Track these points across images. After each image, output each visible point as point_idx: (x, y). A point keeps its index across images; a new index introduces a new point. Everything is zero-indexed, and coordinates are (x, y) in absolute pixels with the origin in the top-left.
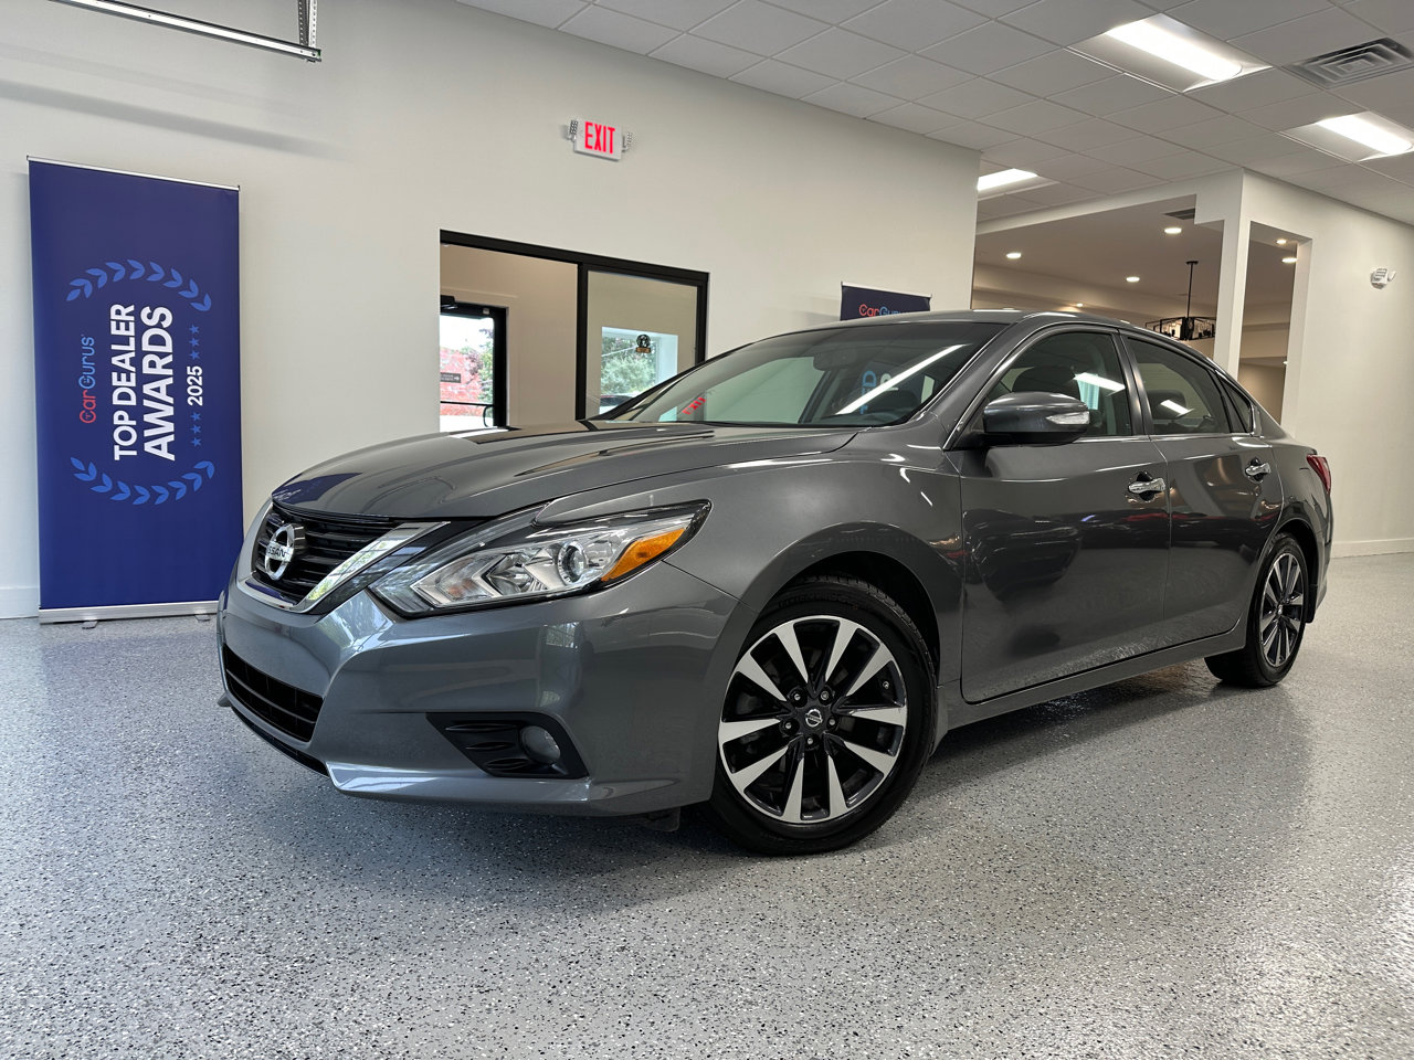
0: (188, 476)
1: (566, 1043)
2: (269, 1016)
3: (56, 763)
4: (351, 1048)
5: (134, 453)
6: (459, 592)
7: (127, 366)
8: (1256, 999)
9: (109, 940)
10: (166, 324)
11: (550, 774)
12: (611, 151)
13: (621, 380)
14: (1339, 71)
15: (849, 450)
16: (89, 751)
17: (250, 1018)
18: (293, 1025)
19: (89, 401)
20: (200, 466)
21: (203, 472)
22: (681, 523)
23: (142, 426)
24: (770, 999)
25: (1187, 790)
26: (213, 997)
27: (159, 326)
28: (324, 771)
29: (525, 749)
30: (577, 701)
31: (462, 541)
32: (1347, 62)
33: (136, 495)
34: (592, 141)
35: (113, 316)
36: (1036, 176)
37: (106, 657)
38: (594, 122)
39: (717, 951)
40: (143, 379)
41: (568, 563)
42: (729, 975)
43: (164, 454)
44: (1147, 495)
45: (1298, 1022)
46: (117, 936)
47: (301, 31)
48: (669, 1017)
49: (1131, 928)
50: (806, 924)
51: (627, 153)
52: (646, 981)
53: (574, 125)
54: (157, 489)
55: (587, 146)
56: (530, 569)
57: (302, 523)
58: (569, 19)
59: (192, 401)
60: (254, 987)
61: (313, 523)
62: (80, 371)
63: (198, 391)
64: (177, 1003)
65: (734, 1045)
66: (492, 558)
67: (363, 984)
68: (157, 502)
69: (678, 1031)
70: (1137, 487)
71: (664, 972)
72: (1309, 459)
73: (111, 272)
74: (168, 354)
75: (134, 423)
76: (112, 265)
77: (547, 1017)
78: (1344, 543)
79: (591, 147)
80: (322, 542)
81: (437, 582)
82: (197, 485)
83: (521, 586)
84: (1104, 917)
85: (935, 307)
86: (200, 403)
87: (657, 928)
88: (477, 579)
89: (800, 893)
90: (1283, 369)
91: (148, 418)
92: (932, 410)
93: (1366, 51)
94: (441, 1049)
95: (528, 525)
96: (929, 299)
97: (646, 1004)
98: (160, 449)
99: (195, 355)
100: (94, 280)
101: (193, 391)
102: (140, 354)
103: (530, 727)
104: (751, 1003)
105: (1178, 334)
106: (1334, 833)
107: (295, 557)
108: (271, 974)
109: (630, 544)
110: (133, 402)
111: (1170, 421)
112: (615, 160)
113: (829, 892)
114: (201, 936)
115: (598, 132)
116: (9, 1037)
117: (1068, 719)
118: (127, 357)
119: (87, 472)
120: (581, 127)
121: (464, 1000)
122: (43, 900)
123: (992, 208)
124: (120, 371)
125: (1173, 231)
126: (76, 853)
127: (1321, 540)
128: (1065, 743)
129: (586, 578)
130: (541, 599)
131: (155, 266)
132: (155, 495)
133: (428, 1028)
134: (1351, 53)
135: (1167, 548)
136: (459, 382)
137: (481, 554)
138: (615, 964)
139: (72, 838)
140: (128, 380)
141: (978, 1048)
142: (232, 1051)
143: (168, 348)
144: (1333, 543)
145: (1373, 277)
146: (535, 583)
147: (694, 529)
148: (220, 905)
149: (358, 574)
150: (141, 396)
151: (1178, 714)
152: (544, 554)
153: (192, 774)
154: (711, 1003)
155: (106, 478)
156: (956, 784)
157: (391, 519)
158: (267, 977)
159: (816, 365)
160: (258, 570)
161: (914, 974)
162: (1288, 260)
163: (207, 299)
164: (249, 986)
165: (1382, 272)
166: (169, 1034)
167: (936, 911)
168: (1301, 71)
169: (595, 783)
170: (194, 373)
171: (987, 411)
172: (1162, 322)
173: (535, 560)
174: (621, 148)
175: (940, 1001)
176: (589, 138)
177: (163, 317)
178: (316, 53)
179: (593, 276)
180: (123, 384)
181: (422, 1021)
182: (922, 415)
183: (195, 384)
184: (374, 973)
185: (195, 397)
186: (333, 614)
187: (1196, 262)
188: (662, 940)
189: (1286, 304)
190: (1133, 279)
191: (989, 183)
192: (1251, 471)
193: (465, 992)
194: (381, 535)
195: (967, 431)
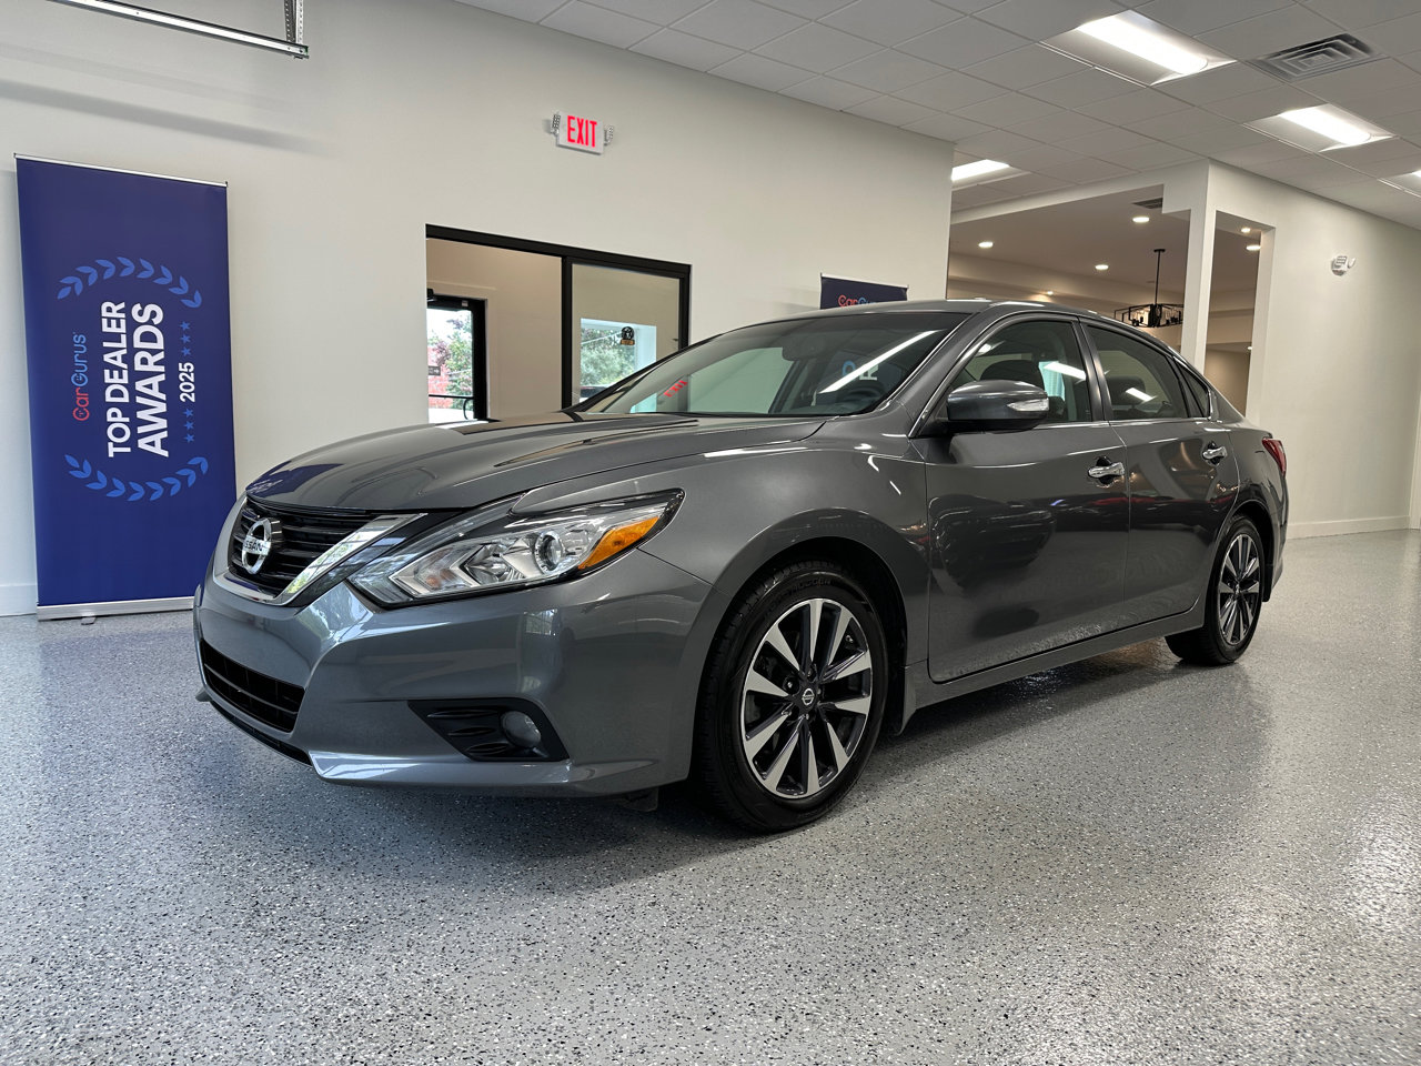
0: (182, 472)
1: (612, 984)
2: (334, 970)
3: (83, 752)
4: (416, 994)
5: (128, 450)
6: (436, 582)
7: (119, 363)
8: (1230, 934)
9: (170, 909)
10: (157, 320)
11: (533, 758)
12: (593, 145)
13: (591, 370)
14: (1301, 65)
15: (815, 439)
16: (114, 739)
17: (317, 972)
18: (358, 977)
19: (82, 398)
20: (194, 461)
21: (197, 468)
22: (655, 512)
23: (135, 424)
24: (793, 943)
25: (1164, 756)
26: (279, 955)
27: (150, 322)
28: (307, 760)
29: (506, 734)
30: (557, 686)
31: (440, 532)
32: (1308, 56)
33: (130, 491)
34: (575, 135)
35: (104, 313)
36: (1007, 166)
37: (112, 651)
38: (576, 117)
39: (740, 903)
40: (136, 376)
41: (545, 551)
42: (755, 924)
43: (158, 450)
44: (1106, 479)
45: (1268, 951)
46: (178, 905)
47: (288, 28)
48: (704, 961)
49: (1117, 876)
50: (820, 879)
51: (607, 148)
52: (679, 931)
53: (557, 119)
54: (152, 485)
55: (570, 140)
56: (507, 558)
57: (277, 517)
58: (551, 13)
59: (185, 397)
60: (316, 946)
61: (288, 516)
62: (72, 368)
63: (190, 387)
64: (247, 961)
65: (764, 983)
66: (469, 549)
67: (417, 941)
68: (152, 499)
69: (712, 972)
70: (1097, 471)
71: (694, 923)
72: (1264, 442)
73: (101, 270)
74: (159, 351)
75: (127, 420)
76: (102, 263)
77: (592, 964)
78: (1299, 525)
79: (573, 141)
80: (299, 536)
81: (416, 572)
82: (191, 481)
83: (499, 576)
84: (1092, 868)
85: (911, 297)
86: (193, 399)
87: (683, 885)
88: (455, 568)
89: (811, 853)
90: (1249, 354)
91: (141, 415)
92: (898, 398)
93: (1326, 46)
94: (498, 993)
95: (504, 515)
96: (906, 289)
97: (681, 951)
98: (154, 445)
99: (186, 352)
100: (84, 277)
101: (185, 387)
102: (132, 351)
103: (510, 713)
104: (776, 947)
105: (1146, 321)
106: (1300, 791)
107: (272, 551)
108: (330, 934)
109: (605, 533)
110: (126, 399)
111: (1130, 407)
112: (598, 154)
113: (838, 851)
114: (257, 903)
115: (580, 126)
116: (96, 994)
117: (1050, 693)
118: (118, 354)
119: (81, 469)
120: (564, 121)
121: (513, 952)
122: (99, 875)
123: (966, 197)
124: (112, 368)
125: (1141, 220)
126: (122, 833)
127: (1276, 522)
128: (1048, 715)
129: (563, 567)
130: (520, 587)
131: (145, 264)
132: (150, 491)
133: (483, 976)
134: (1312, 48)
135: (1127, 531)
136: (439, 374)
137: (459, 544)
138: (648, 917)
139: (115, 819)
140: (121, 377)
141: (984, 980)
142: (306, 1000)
143: (160, 345)
144: (1289, 524)
145: (1334, 265)
146: (512, 572)
147: (668, 516)
148: (270, 875)
149: (337, 566)
150: (134, 393)
151: (1153, 688)
152: (521, 543)
153: (219, 759)
154: (740, 948)
155: (101, 475)
156: (948, 753)
157: (368, 512)
158: (326, 937)
159: (786, 356)
160: (235, 565)
161: (922, 919)
162: (1251, 248)
163: (197, 296)
164: (310, 945)
165: (1342, 260)
166: (246, 987)
167: (938, 866)
168: (1264, 66)
169: (575, 765)
170: (186, 370)
171: (951, 399)
172: (1131, 309)
173: (512, 550)
174: (603, 142)
175: (948, 943)
176: (572, 132)
177: (153, 314)
178: (303, 50)
179: (577, 269)
180: (116, 382)
181: (477, 971)
182: (888, 404)
183: (187, 380)
184: (425, 931)
185: (187, 393)
186: (311, 606)
187: (1163, 250)
188: (689, 895)
189: (1249, 289)
190: (1102, 267)
191: (963, 173)
192: (1209, 454)
193: (513, 945)
194: (359, 527)
195: (931, 420)
